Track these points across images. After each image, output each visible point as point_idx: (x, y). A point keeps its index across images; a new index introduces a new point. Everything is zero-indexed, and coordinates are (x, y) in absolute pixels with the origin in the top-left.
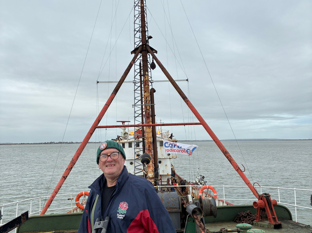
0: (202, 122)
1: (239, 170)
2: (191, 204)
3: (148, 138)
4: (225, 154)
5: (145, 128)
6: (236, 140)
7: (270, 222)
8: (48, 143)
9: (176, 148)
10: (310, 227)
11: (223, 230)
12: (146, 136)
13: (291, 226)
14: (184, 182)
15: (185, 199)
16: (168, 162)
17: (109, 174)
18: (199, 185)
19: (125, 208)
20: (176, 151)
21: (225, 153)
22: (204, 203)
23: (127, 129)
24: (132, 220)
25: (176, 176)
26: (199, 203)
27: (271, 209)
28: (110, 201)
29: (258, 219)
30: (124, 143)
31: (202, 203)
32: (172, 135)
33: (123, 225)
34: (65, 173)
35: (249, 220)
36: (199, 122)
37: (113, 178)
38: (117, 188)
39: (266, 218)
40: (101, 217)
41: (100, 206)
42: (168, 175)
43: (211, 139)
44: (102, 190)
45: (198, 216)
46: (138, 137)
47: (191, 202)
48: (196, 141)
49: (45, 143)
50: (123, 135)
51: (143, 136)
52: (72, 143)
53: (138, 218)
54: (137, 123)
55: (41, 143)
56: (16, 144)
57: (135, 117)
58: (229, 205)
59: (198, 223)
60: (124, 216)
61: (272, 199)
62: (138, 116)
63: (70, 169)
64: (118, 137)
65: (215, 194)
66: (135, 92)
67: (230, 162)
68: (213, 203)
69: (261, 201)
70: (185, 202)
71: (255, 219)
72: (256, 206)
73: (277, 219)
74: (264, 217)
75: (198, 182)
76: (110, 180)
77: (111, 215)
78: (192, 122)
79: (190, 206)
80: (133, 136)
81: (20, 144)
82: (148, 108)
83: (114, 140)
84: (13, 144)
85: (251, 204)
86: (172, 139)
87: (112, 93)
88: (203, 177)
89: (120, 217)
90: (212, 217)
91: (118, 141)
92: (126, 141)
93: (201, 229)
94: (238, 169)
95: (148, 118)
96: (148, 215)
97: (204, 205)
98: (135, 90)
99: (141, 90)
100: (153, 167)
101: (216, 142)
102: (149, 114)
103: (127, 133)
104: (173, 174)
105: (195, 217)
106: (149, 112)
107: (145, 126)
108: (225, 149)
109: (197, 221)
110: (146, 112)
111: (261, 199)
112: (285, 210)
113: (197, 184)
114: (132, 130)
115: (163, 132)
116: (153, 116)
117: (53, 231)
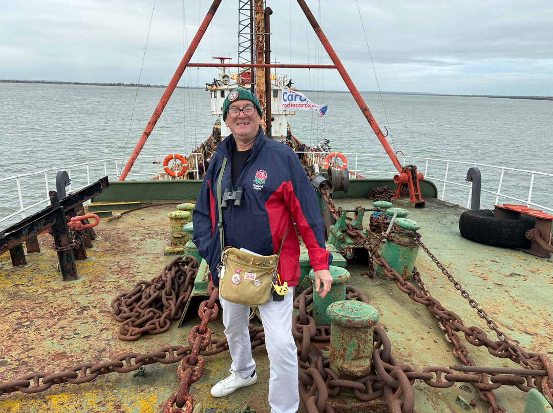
0: (338, 65)
1: (380, 134)
2: (318, 176)
3: (259, 86)
4: (363, 112)
5: (255, 69)
6: (380, 93)
7: (411, 199)
8: (114, 85)
9: (298, 101)
10: (458, 207)
11: (360, 209)
12: (257, 82)
13: (436, 205)
14: (302, 147)
15: (310, 169)
16: (284, 120)
17: (241, 135)
18: (321, 151)
19: (263, 177)
20: (297, 106)
21: (365, 110)
22: (333, 175)
23: (227, 69)
24: (273, 192)
25: (292, 138)
26: (327, 174)
27: (415, 185)
28: (243, 169)
29: (397, 195)
30: (224, 91)
31: (331, 175)
32: (290, 81)
33: (261, 198)
34: (147, 128)
35: (386, 196)
36: (333, 64)
37: (246, 141)
38: (253, 153)
39: (407, 195)
40: (232, 187)
41: (229, 173)
42: (282, 137)
43: (348, 90)
44: (231, 155)
45: (327, 191)
46: (243, 83)
47: (317, 173)
48: (324, 92)
49: (111, 85)
50: (221, 79)
51: (253, 81)
52: (149, 86)
53: (279, 190)
54: (242, 62)
55: (105, 85)
56: (68, 83)
57: (240, 53)
58: (358, 178)
59: (326, 199)
60: (262, 187)
61: (418, 172)
62: (243, 51)
63: (153, 123)
64: (215, 81)
65: (345, 164)
66: (239, 13)
67: (370, 122)
68: (345, 176)
69: (404, 174)
70: (310, 172)
71: (393, 196)
72: (397, 180)
73: (420, 196)
74: (404, 194)
75: (320, 147)
76: (241, 143)
77: (245, 185)
78: (321, 64)
79: (317, 178)
80: (235, 81)
81: (74, 84)
82: (261, 39)
83: (209, 85)
84: (64, 83)
85: (392, 177)
86: (291, 88)
87: (209, 13)
88: (328, 142)
89: (257, 187)
90: (343, 192)
91: (215, 87)
92: (226, 87)
93: (330, 206)
94: (378, 133)
95: (260, 54)
96: (291, 188)
97: (334, 177)
98: (239, 10)
99: (251, 10)
100: (265, 126)
101: (354, 95)
102: (261, 49)
103: (228, 76)
104: (289, 136)
105: (323, 191)
106: (262, 45)
107: (257, 66)
108: (365, 105)
109: (325, 197)
110: (257, 45)
111: (405, 172)
112: (431, 186)
113: (318, 149)
114: (234, 72)
115: (278, 77)
116: (268, 52)
117: (137, 201)
